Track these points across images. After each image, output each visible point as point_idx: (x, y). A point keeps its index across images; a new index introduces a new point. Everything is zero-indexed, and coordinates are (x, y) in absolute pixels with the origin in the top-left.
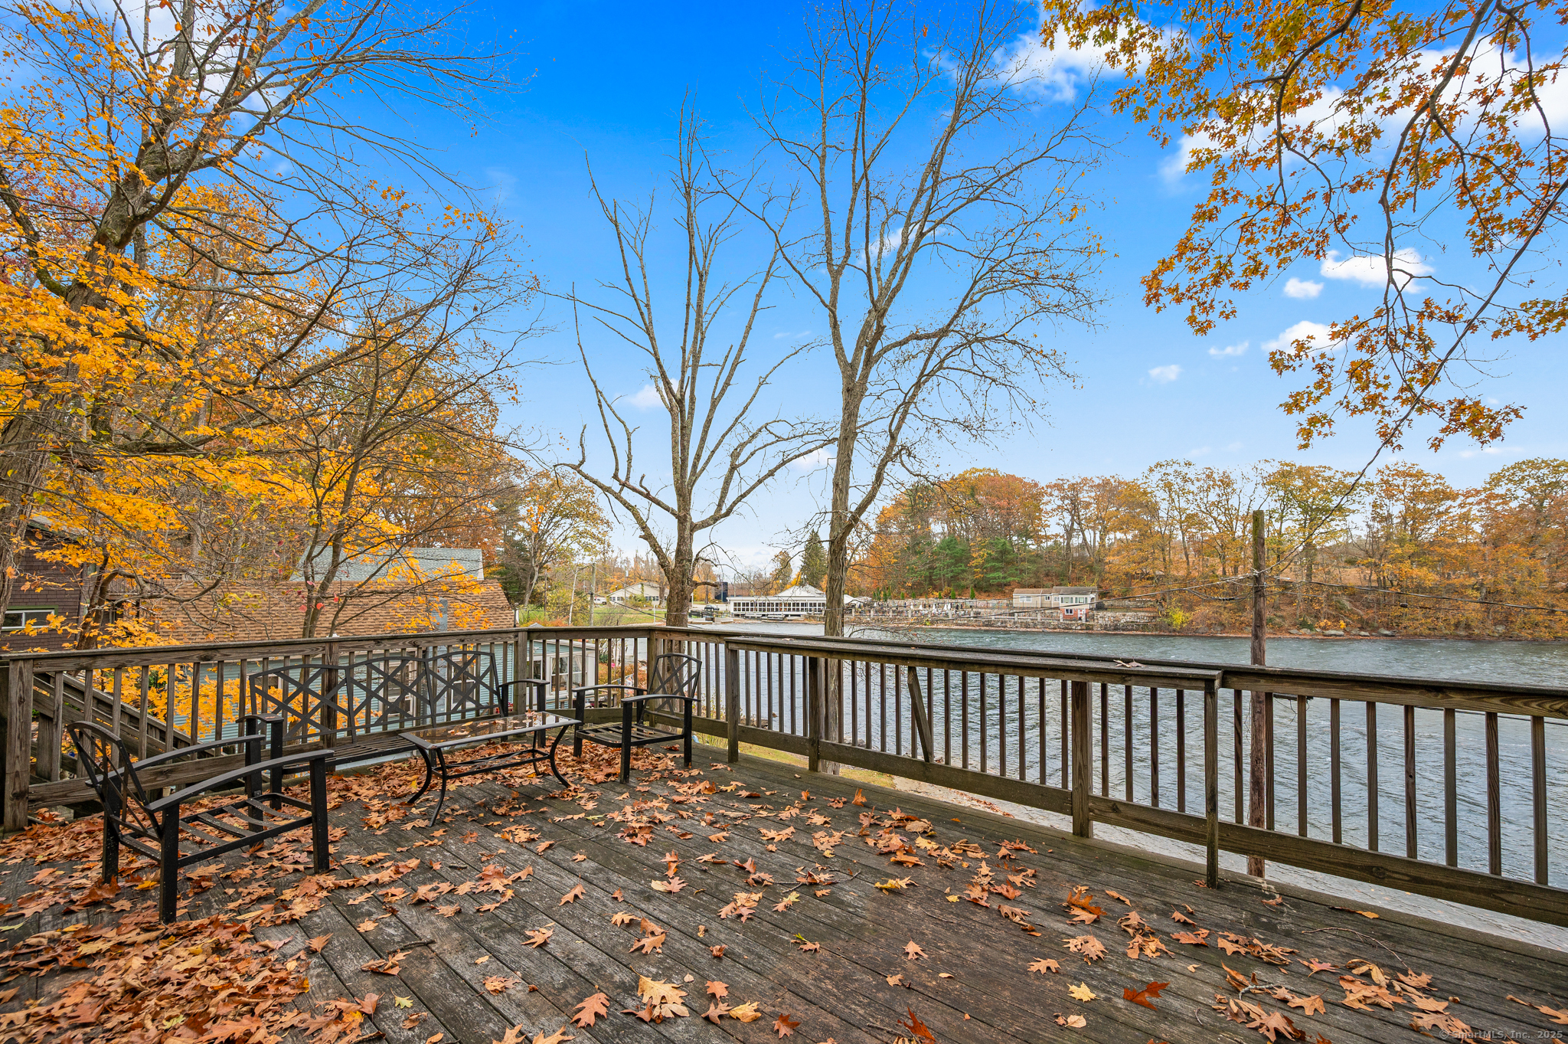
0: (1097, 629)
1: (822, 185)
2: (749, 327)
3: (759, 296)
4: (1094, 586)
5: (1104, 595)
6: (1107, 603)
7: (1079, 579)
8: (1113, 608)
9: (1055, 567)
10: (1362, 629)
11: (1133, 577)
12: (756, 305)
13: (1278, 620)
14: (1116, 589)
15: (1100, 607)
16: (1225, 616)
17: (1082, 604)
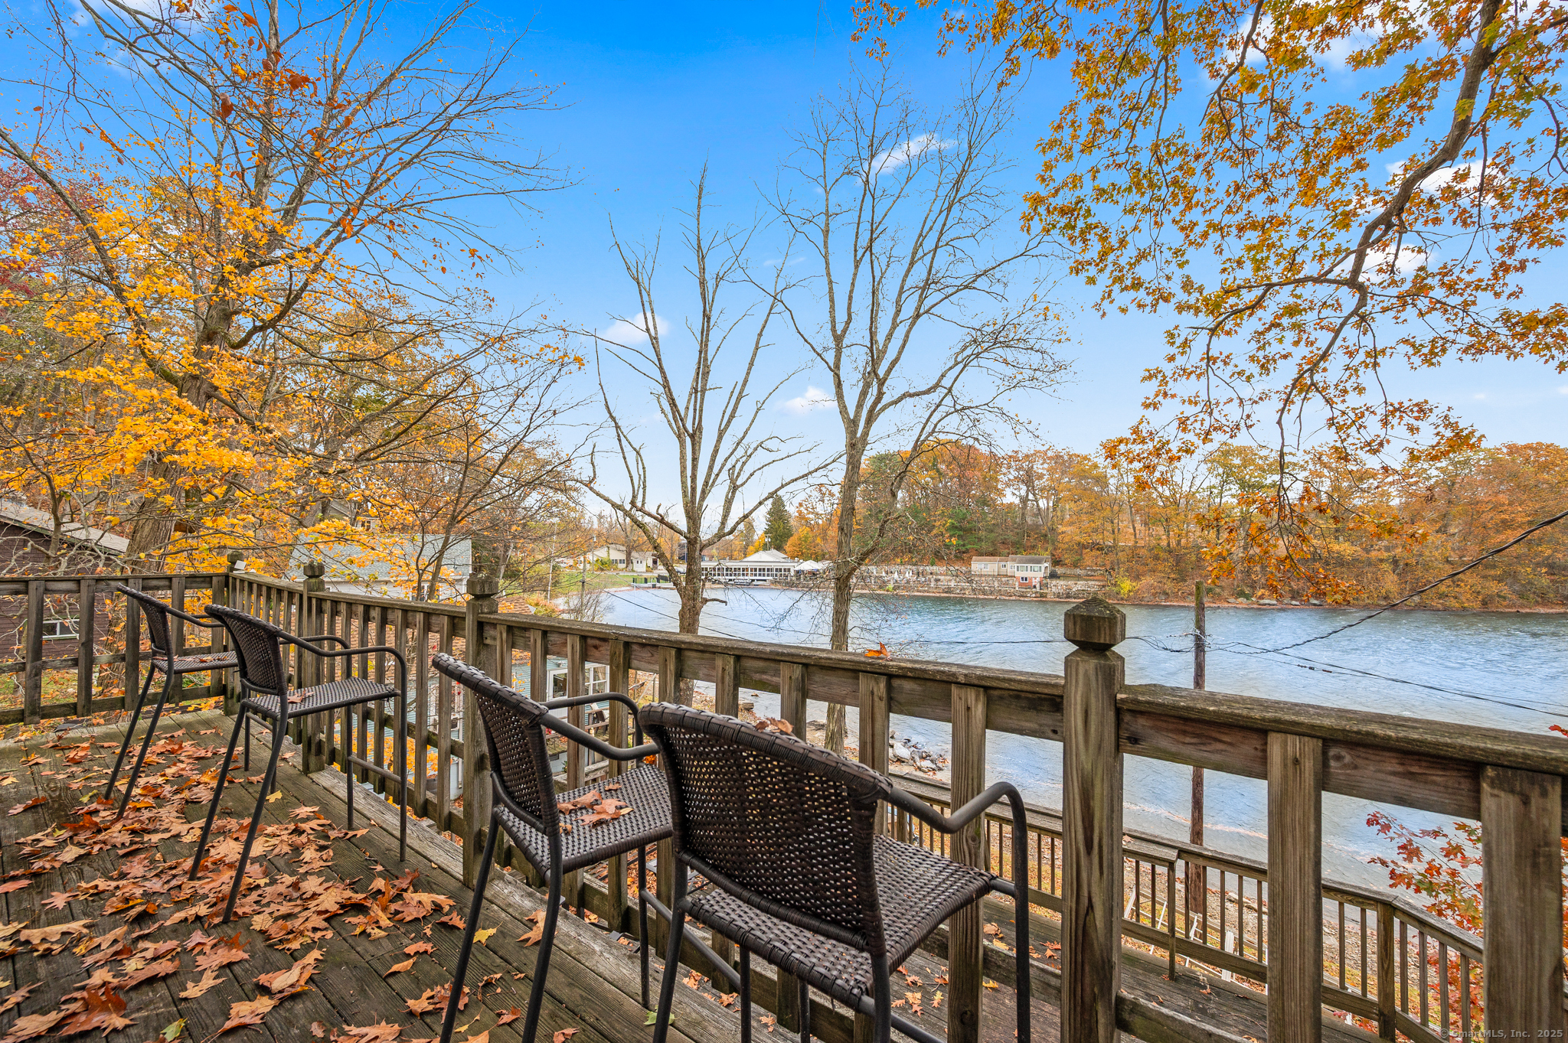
0: (1050, 597)
1: (826, 257)
2: (751, 364)
3: (760, 335)
4: (1046, 555)
5: (1056, 562)
6: (1059, 570)
7: (1033, 547)
8: (1065, 577)
9: (1011, 536)
10: (1293, 598)
11: (1084, 547)
12: (758, 343)
13: (1218, 590)
14: (1068, 558)
15: (1053, 576)
16: (1169, 586)
17: (1036, 573)
